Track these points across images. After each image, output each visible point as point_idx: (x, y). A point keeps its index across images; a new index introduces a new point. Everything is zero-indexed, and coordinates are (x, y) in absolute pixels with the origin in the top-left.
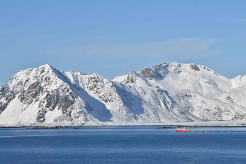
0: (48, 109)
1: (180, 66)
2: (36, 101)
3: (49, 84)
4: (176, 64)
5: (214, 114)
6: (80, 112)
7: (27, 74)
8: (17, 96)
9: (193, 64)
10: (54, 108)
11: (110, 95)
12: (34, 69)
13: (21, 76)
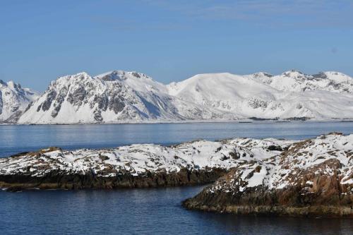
0: (101, 110)
1: (124, 74)
2: (85, 103)
3: (94, 88)
4: (122, 72)
5: (195, 114)
6: (135, 112)
7: (68, 80)
8: (66, 99)
9: (135, 72)
10: (106, 108)
11: (134, 98)
12: (72, 77)
13: (62, 81)
